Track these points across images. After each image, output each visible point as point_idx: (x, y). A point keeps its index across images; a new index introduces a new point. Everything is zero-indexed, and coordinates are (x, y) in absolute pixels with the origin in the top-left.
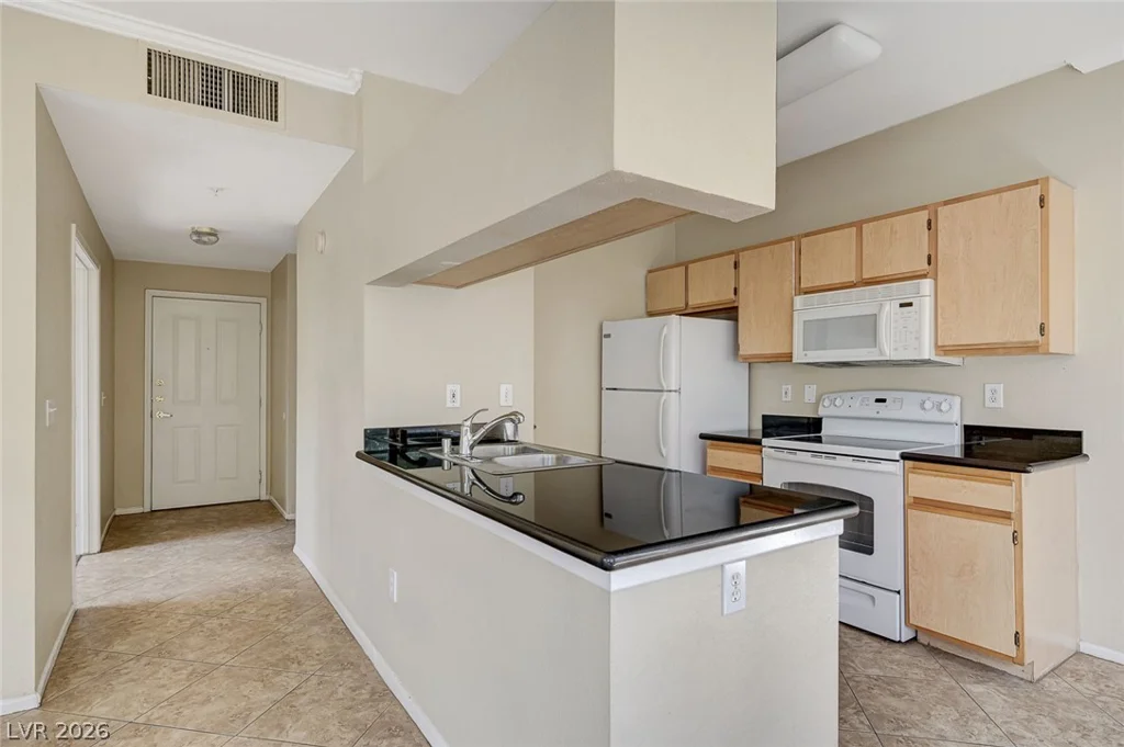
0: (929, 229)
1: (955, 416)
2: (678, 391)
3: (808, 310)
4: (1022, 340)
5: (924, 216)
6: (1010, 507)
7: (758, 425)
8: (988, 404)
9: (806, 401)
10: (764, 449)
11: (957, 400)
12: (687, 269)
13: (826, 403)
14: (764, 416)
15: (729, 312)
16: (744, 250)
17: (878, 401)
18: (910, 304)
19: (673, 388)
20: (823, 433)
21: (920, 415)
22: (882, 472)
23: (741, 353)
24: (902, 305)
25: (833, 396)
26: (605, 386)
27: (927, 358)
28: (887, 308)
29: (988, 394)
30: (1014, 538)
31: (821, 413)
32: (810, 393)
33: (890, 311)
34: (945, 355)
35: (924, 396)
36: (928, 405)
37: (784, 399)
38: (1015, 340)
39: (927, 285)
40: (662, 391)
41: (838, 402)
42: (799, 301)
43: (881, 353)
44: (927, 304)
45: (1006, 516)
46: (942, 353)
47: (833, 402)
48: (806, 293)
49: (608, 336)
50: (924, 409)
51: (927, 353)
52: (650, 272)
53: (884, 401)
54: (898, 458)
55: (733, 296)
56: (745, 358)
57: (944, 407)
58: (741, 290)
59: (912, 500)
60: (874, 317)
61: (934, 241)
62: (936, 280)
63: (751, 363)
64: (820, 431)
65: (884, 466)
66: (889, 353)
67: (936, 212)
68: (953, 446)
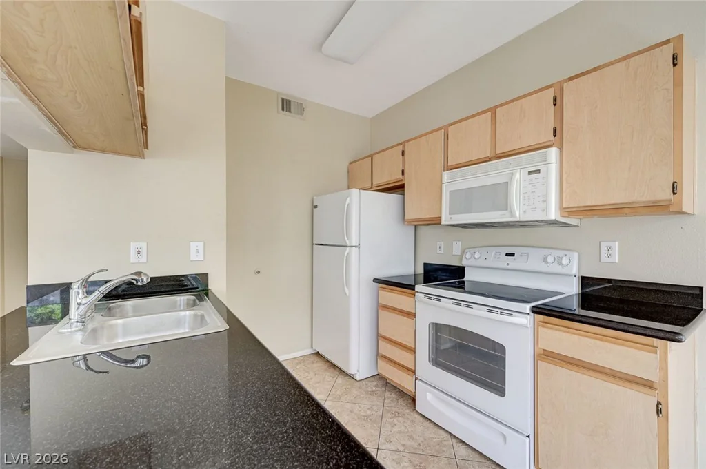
0: (555, 105)
1: (574, 271)
2: (358, 246)
3: (452, 182)
4: (653, 199)
5: (550, 93)
6: (652, 375)
7: (421, 271)
8: (604, 259)
9: (454, 253)
10: (417, 294)
11: (576, 255)
12: (372, 159)
13: (468, 256)
14: (425, 264)
15: (398, 188)
16: (408, 141)
17: (508, 255)
18: (538, 171)
19: (354, 245)
20: (466, 278)
21: (544, 268)
22: (515, 324)
23: (406, 218)
24: (530, 173)
25: (472, 250)
26: (315, 242)
27: (554, 218)
28: (517, 176)
29: (604, 251)
30: (659, 411)
31: (464, 263)
32: (457, 248)
33: (519, 179)
34: (568, 217)
35: (546, 251)
36: (550, 259)
37: (438, 252)
38: (644, 199)
39: (553, 152)
40: (346, 246)
41: (477, 255)
42: (446, 175)
43: (512, 215)
44: (554, 169)
45: (648, 385)
46: (566, 214)
47: (473, 255)
48: (451, 169)
49: (316, 207)
50: (546, 262)
51: (553, 215)
52: (350, 163)
53: (513, 255)
54: (528, 311)
55: (401, 176)
56: (410, 222)
57: (565, 261)
58: (406, 172)
59: (542, 352)
60: (506, 185)
61: (560, 116)
62: (561, 149)
63: (417, 225)
64: (463, 277)
65: (517, 319)
66: (519, 215)
67: (562, 89)
68: (573, 295)
